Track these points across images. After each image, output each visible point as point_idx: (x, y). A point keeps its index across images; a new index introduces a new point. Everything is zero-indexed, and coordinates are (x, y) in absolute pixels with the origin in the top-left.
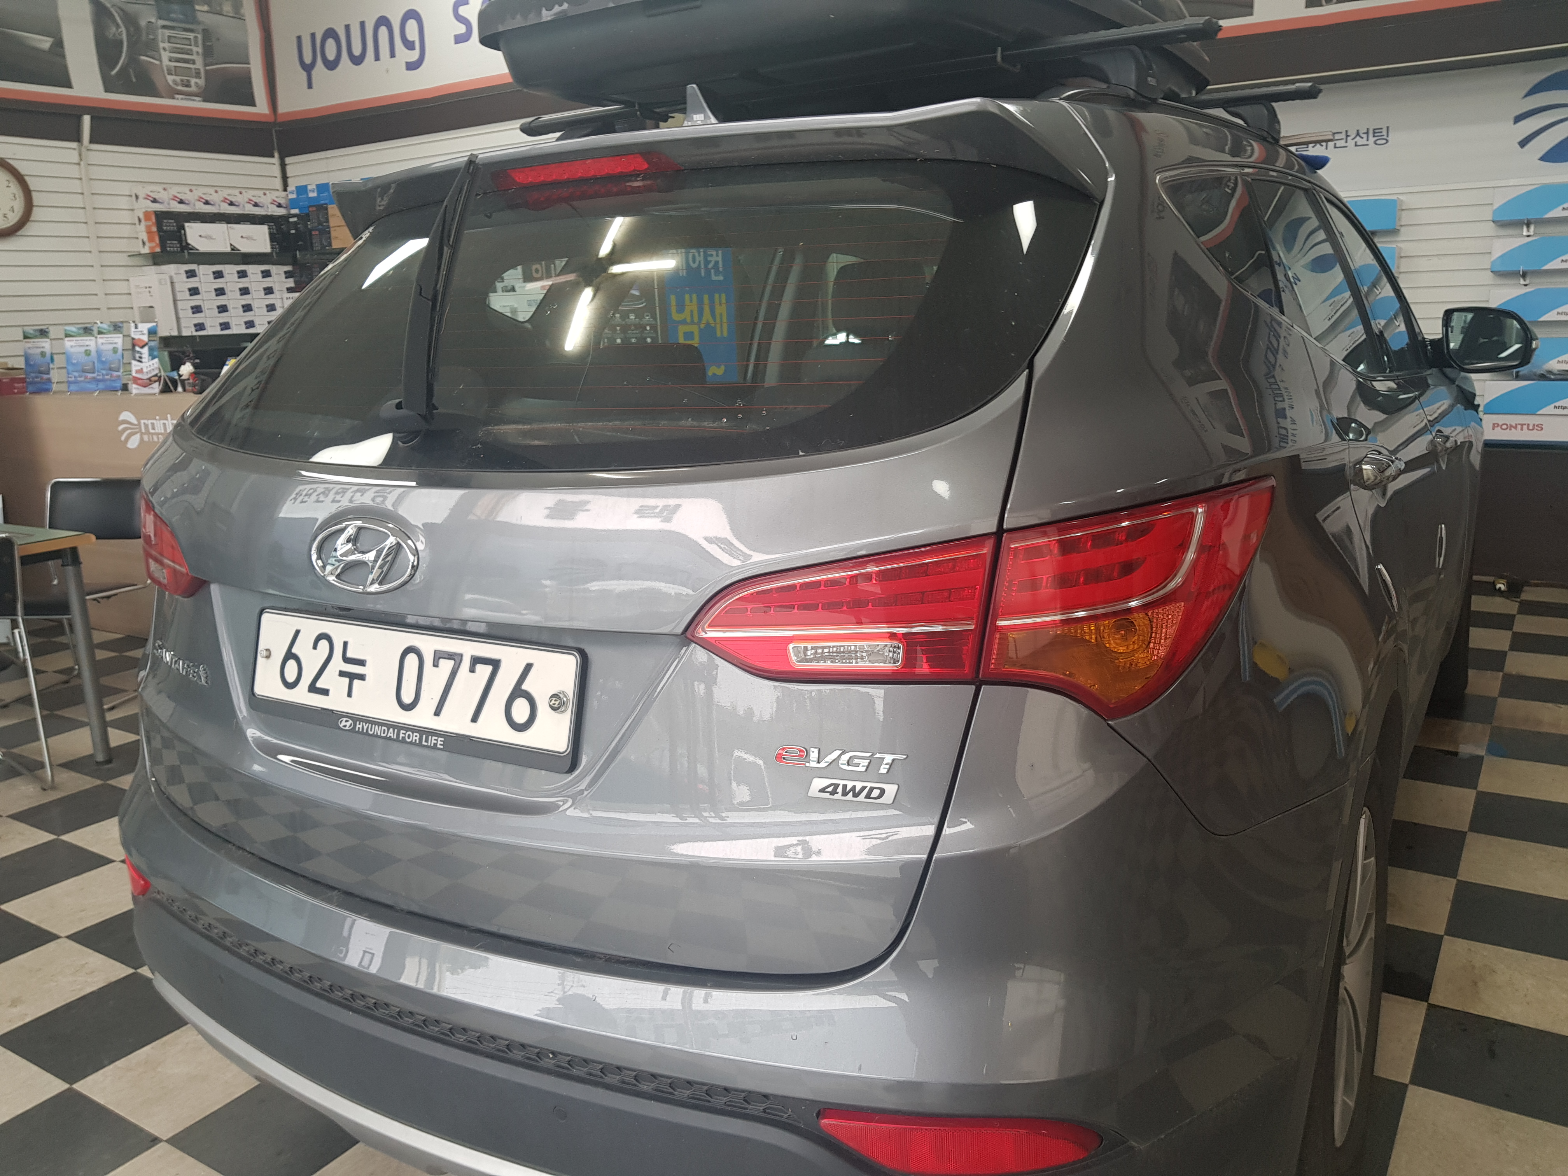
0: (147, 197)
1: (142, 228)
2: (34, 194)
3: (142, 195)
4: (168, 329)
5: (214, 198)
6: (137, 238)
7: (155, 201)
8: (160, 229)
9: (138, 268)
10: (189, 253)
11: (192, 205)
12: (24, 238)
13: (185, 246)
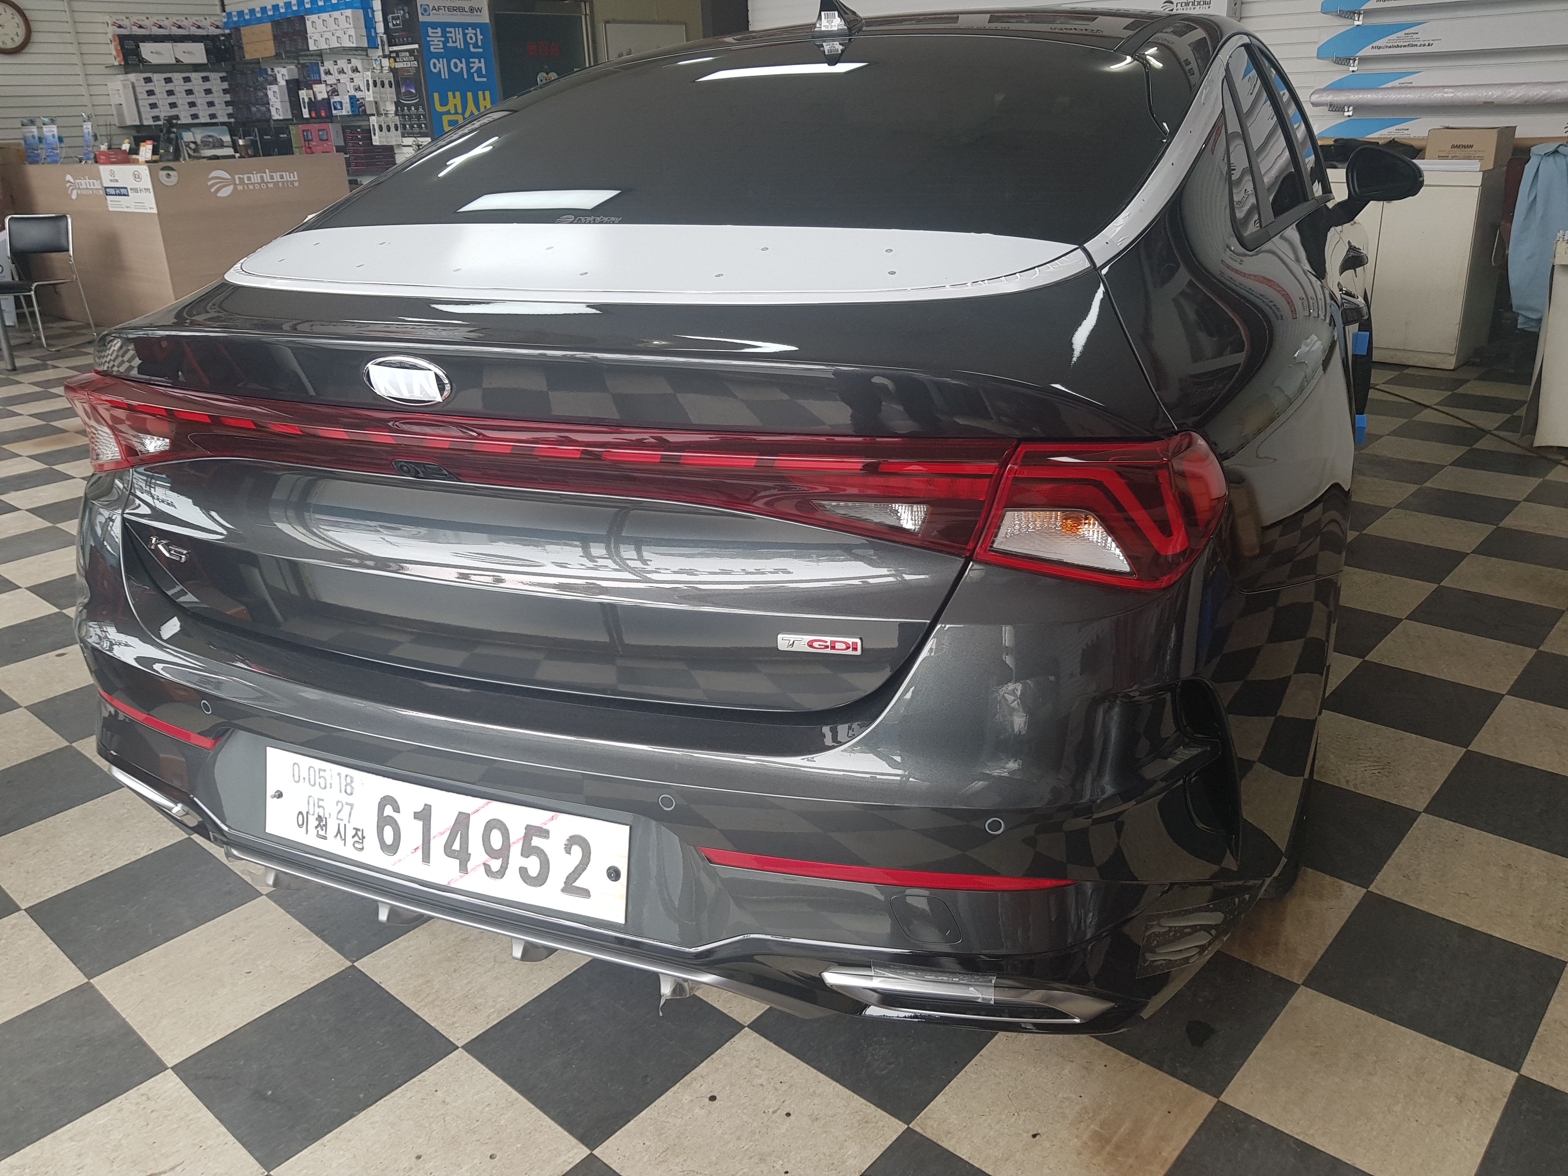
0: (114, 24)
1: (112, 47)
2: (32, 24)
3: (110, 23)
4: (131, 119)
5: (165, 23)
6: (111, 54)
7: (120, 27)
8: (122, 47)
9: (113, 77)
10: (143, 65)
11: (149, 29)
12: (27, 56)
13: (142, 61)
